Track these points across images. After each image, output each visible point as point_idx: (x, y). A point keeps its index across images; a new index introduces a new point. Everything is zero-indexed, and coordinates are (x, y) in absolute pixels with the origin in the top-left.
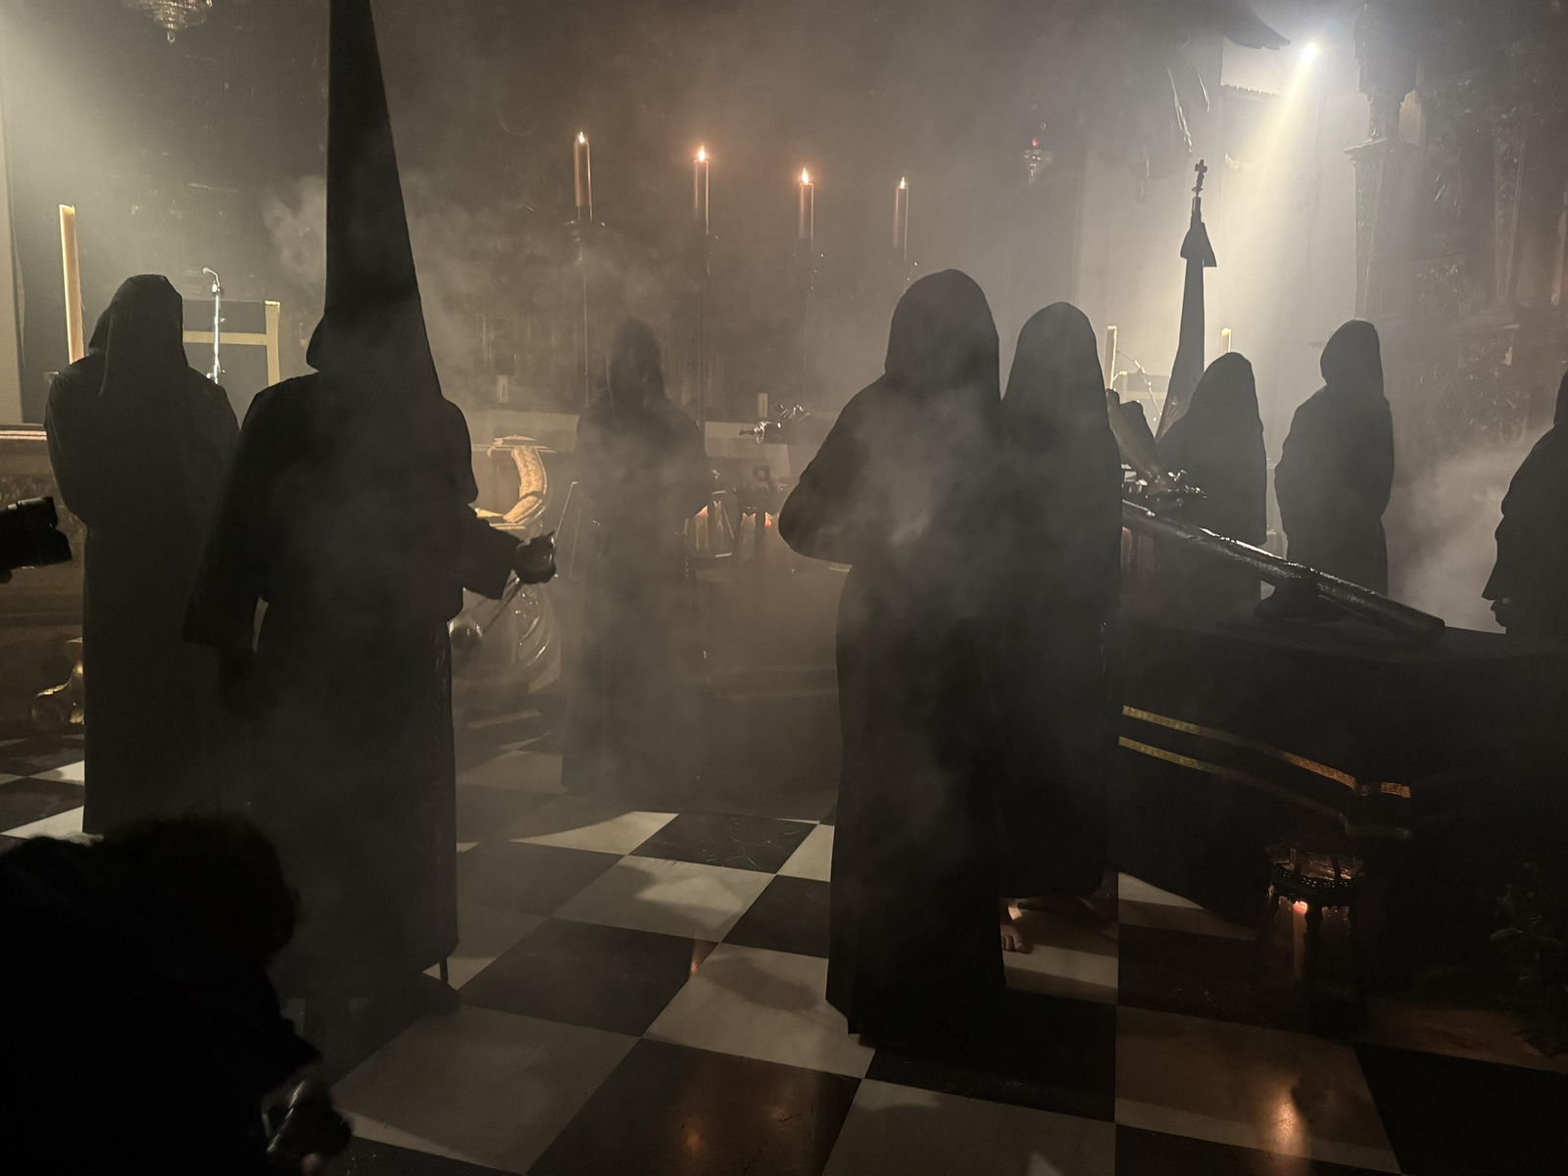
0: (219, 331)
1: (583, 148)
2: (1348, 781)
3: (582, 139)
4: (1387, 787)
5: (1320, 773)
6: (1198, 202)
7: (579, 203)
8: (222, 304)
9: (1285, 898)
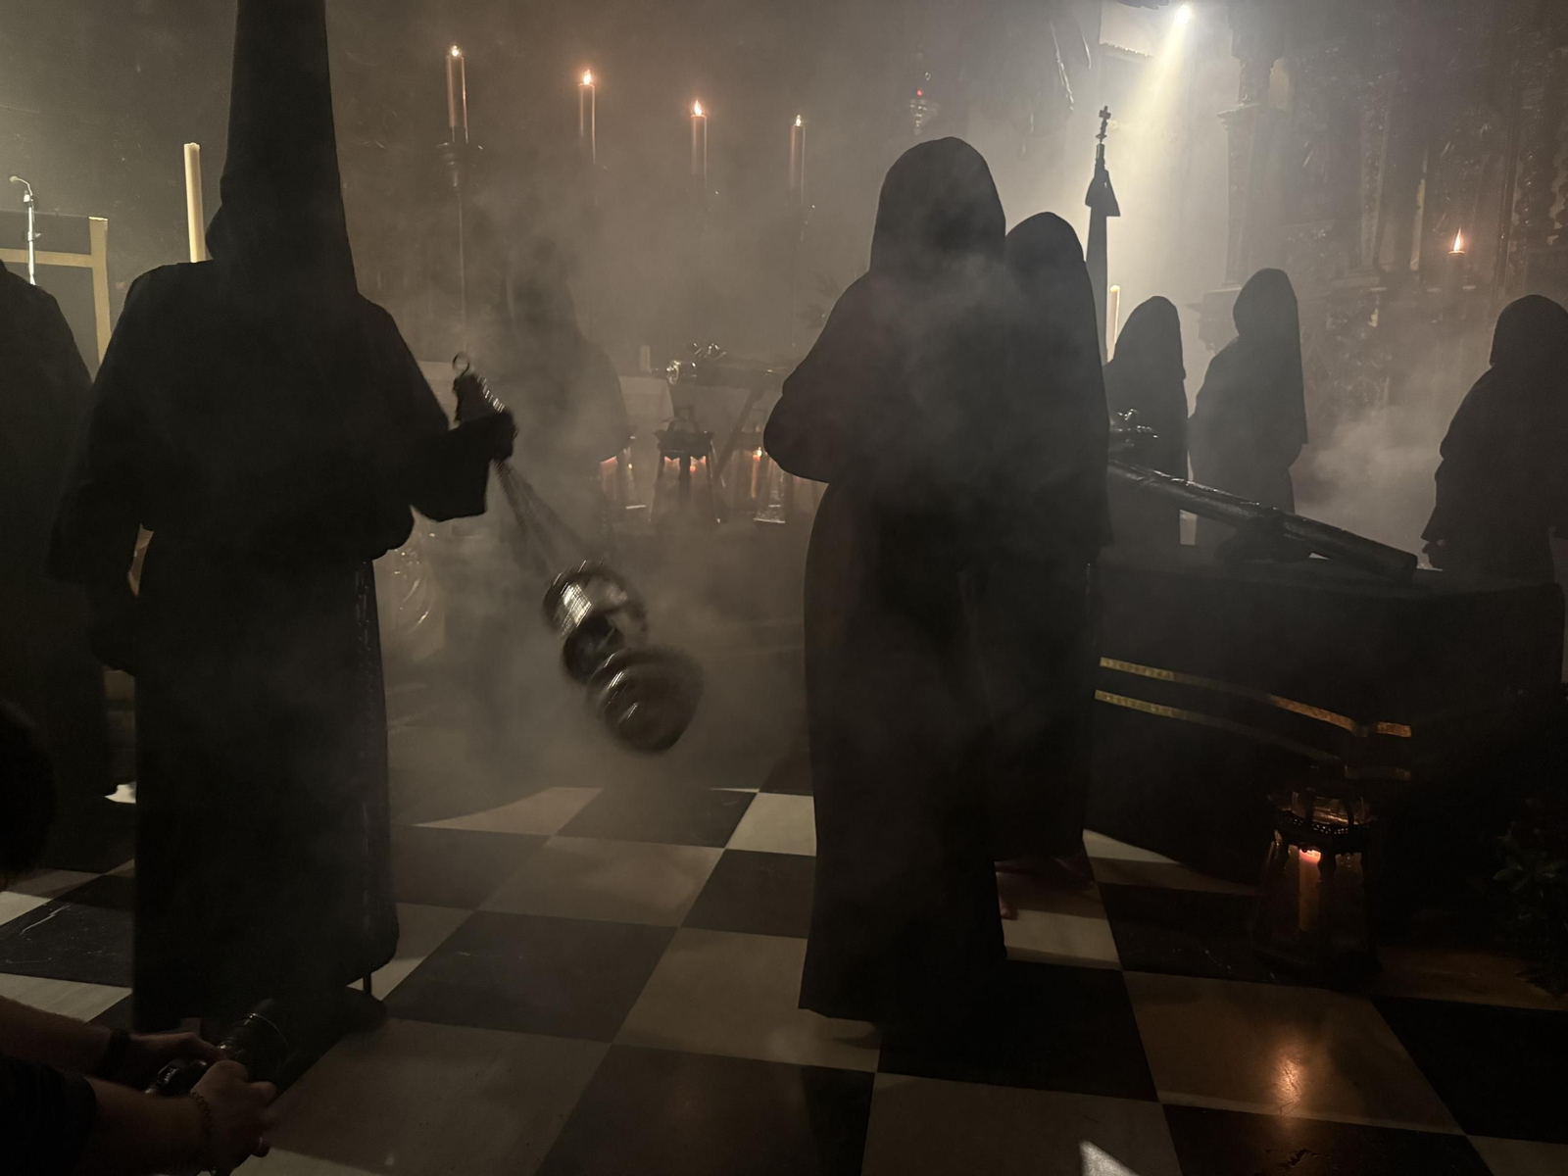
0: (35, 249)
1: (457, 62)
2: (1344, 723)
3: (455, 52)
4: (1383, 727)
5: (1312, 716)
6: (1101, 149)
7: (452, 124)
8: (36, 217)
9: (1296, 847)
